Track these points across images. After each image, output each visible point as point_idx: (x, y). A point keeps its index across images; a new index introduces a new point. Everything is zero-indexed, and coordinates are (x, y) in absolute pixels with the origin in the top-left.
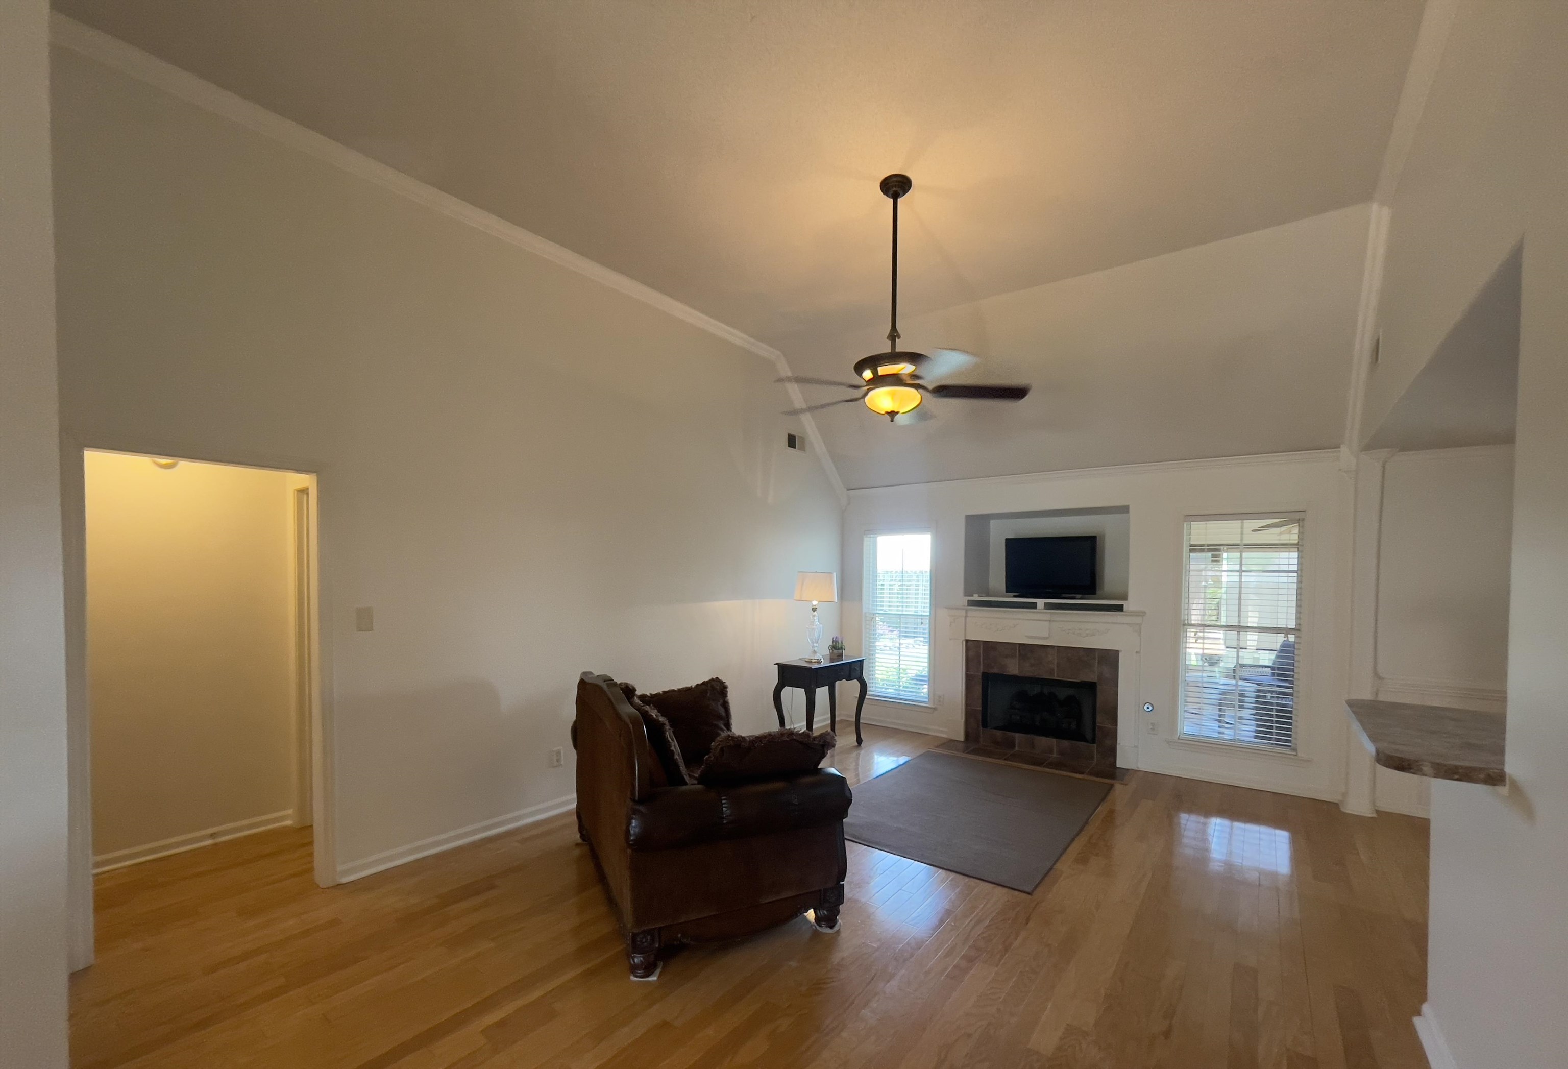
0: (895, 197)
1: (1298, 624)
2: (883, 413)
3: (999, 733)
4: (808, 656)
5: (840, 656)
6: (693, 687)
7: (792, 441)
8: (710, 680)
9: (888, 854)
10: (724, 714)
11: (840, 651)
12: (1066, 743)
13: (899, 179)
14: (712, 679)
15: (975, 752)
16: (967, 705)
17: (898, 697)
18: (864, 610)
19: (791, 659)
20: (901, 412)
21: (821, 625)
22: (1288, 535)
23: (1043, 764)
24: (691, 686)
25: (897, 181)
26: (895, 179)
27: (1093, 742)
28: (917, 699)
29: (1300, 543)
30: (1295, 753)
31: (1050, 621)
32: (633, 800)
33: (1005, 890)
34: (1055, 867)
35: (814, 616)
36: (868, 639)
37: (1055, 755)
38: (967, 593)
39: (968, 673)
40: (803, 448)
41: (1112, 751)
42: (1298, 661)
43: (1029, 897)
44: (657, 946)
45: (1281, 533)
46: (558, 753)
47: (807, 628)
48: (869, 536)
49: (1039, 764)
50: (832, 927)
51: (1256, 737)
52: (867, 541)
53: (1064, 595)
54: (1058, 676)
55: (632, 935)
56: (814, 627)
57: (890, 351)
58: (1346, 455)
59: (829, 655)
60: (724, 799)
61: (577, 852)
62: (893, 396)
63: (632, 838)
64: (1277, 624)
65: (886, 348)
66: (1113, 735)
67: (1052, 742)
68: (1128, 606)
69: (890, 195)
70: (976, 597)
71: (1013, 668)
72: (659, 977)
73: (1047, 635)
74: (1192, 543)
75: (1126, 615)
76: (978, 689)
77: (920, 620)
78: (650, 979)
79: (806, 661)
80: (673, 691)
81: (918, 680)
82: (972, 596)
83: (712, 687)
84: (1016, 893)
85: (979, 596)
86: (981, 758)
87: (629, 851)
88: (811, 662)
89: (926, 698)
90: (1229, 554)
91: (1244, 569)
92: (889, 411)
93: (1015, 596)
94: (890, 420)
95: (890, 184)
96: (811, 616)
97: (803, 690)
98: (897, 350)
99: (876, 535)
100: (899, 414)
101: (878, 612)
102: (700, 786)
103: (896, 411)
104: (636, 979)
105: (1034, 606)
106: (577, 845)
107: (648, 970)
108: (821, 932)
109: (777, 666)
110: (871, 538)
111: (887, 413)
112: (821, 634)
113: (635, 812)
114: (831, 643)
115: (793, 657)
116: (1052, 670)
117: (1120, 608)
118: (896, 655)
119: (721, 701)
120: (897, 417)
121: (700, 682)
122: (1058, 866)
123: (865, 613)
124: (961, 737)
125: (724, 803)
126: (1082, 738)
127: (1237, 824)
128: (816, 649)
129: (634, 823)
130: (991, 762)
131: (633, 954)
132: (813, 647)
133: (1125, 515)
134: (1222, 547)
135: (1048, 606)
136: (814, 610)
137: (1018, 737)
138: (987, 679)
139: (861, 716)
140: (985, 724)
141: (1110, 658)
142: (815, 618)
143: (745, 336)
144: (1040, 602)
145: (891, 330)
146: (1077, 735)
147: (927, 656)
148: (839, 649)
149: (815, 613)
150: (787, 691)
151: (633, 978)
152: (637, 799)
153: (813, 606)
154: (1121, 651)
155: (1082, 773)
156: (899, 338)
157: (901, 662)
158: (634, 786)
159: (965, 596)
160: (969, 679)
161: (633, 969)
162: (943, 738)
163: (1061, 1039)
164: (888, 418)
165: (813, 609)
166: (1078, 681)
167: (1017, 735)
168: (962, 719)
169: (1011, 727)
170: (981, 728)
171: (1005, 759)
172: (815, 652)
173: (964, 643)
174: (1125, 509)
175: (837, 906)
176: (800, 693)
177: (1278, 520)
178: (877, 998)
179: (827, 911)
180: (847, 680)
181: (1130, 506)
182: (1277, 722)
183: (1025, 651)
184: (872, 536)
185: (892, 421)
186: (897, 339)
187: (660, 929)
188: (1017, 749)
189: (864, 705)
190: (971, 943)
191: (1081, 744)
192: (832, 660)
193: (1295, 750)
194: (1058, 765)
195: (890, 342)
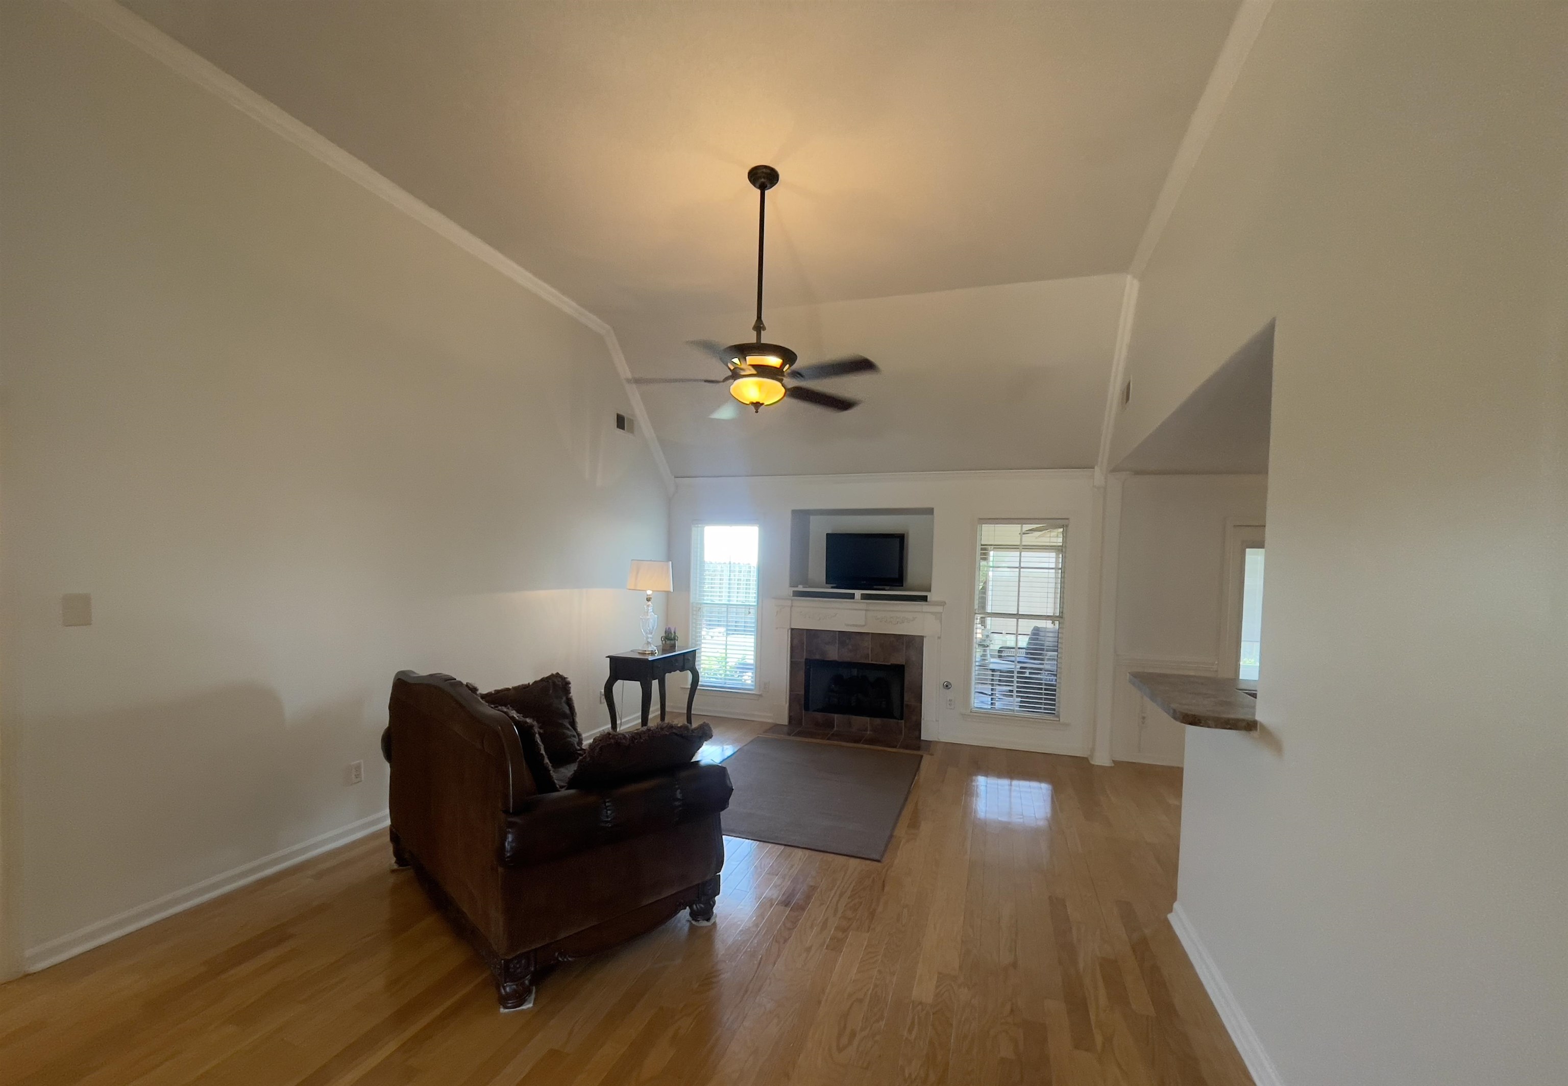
0: (763, 188)
1: (1061, 612)
2: (748, 403)
3: (819, 716)
4: (641, 647)
5: (673, 647)
6: (531, 684)
7: (621, 422)
8: (550, 676)
9: (744, 840)
10: (568, 711)
11: (672, 642)
12: (878, 721)
13: (768, 171)
14: (552, 675)
15: (799, 734)
16: (791, 690)
17: (725, 685)
18: (692, 600)
19: (622, 652)
20: (765, 404)
21: (656, 616)
22: (1056, 538)
23: (860, 741)
24: (529, 684)
25: (766, 173)
26: (764, 170)
27: (902, 719)
28: (743, 687)
29: (1064, 546)
30: (1058, 719)
31: (866, 610)
32: (506, 812)
33: (858, 860)
34: (895, 834)
35: (648, 606)
36: (694, 629)
37: (868, 733)
38: (793, 585)
39: (793, 660)
40: (631, 431)
41: (917, 726)
42: (1062, 643)
43: (879, 864)
44: (533, 969)
45: (1039, 536)
46: (358, 768)
47: (641, 618)
48: (697, 525)
49: (857, 741)
50: (708, 920)
51: (1021, 707)
52: (695, 530)
53: (875, 587)
54: (871, 661)
55: (504, 962)
56: (649, 617)
57: (755, 342)
58: (1099, 474)
59: (661, 647)
60: (608, 802)
61: (392, 880)
62: (760, 386)
63: (508, 855)
64: (1047, 613)
65: (751, 338)
66: (917, 711)
67: (866, 720)
68: (931, 596)
69: (758, 185)
70: (801, 588)
71: (833, 653)
72: (533, 1004)
73: (864, 624)
74: (982, 543)
75: (931, 605)
76: (801, 675)
77: (748, 610)
78: (524, 1007)
79: (639, 653)
80: (508, 689)
81: (743, 668)
82: (797, 587)
83: (554, 683)
84: (868, 862)
85: (803, 587)
86: (807, 740)
87: (500, 870)
88: (645, 654)
89: (752, 685)
90: (995, 552)
91: (1022, 566)
92: (755, 402)
93: (832, 588)
94: (755, 411)
95: (759, 175)
96: (645, 606)
97: (639, 682)
98: (762, 342)
99: (704, 525)
100: (763, 406)
101: (705, 602)
102: (572, 791)
103: (761, 402)
104: (507, 1010)
105: (852, 596)
106: (393, 871)
107: (519, 998)
108: (697, 926)
109: (609, 659)
110: (699, 528)
111: (752, 403)
112: (656, 624)
113: (511, 825)
114: (664, 635)
115: (625, 649)
116: (868, 654)
117: (925, 599)
118: (723, 645)
119: (564, 699)
120: (761, 409)
121: (539, 678)
122: (896, 833)
123: (692, 603)
124: (785, 721)
125: (608, 806)
126: (891, 716)
127: (1015, 782)
128: (650, 640)
129: (510, 838)
130: (818, 743)
131: (506, 983)
132: (647, 638)
133: (930, 516)
134: (990, 547)
135: (865, 597)
136: (648, 600)
137: (836, 717)
138: (809, 663)
139: (693, 707)
140: (807, 708)
141: (914, 643)
142: (650, 609)
143: (574, 304)
144: (858, 593)
145: (757, 320)
146: (885, 712)
147: (753, 645)
148: (672, 640)
149: (650, 603)
150: (619, 685)
151: (502, 1010)
152: (511, 812)
153: (647, 595)
154: (926, 637)
155: (895, 747)
156: (764, 330)
157: (728, 651)
158: (506, 796)
159: (791, 587)
160: (793, 665)
161: (503, 1001)
162: (768, 723)
163: (937, 987)
164: (753, 409)
165: (647, 598)
166: (889, 664)
167: (836, 716)
168: (786, 703)
169: (830, 708)
170: (803, 711)
171: (828, 739)
172: (648, 643)
173: (790, 631)
174: (930, 511)
175: (712, 898)
176: (634, 687)
177: (1042, 525)
178: (768, 981)
179: (703, 904)
180: (680, 671)
181: (935, 509)
182: (1046, 694)
183: (844, 637)
184: (699, 525)
185: (757, 412)
186: (762, 332)
187: (536, 950)
188: (835, 729)
189: (695, 696)
190: (839, 914)
191: (892, 721)
192: (664, 651)
193: (1058, 716)
194: (871, 741)
195: (755, 332)
